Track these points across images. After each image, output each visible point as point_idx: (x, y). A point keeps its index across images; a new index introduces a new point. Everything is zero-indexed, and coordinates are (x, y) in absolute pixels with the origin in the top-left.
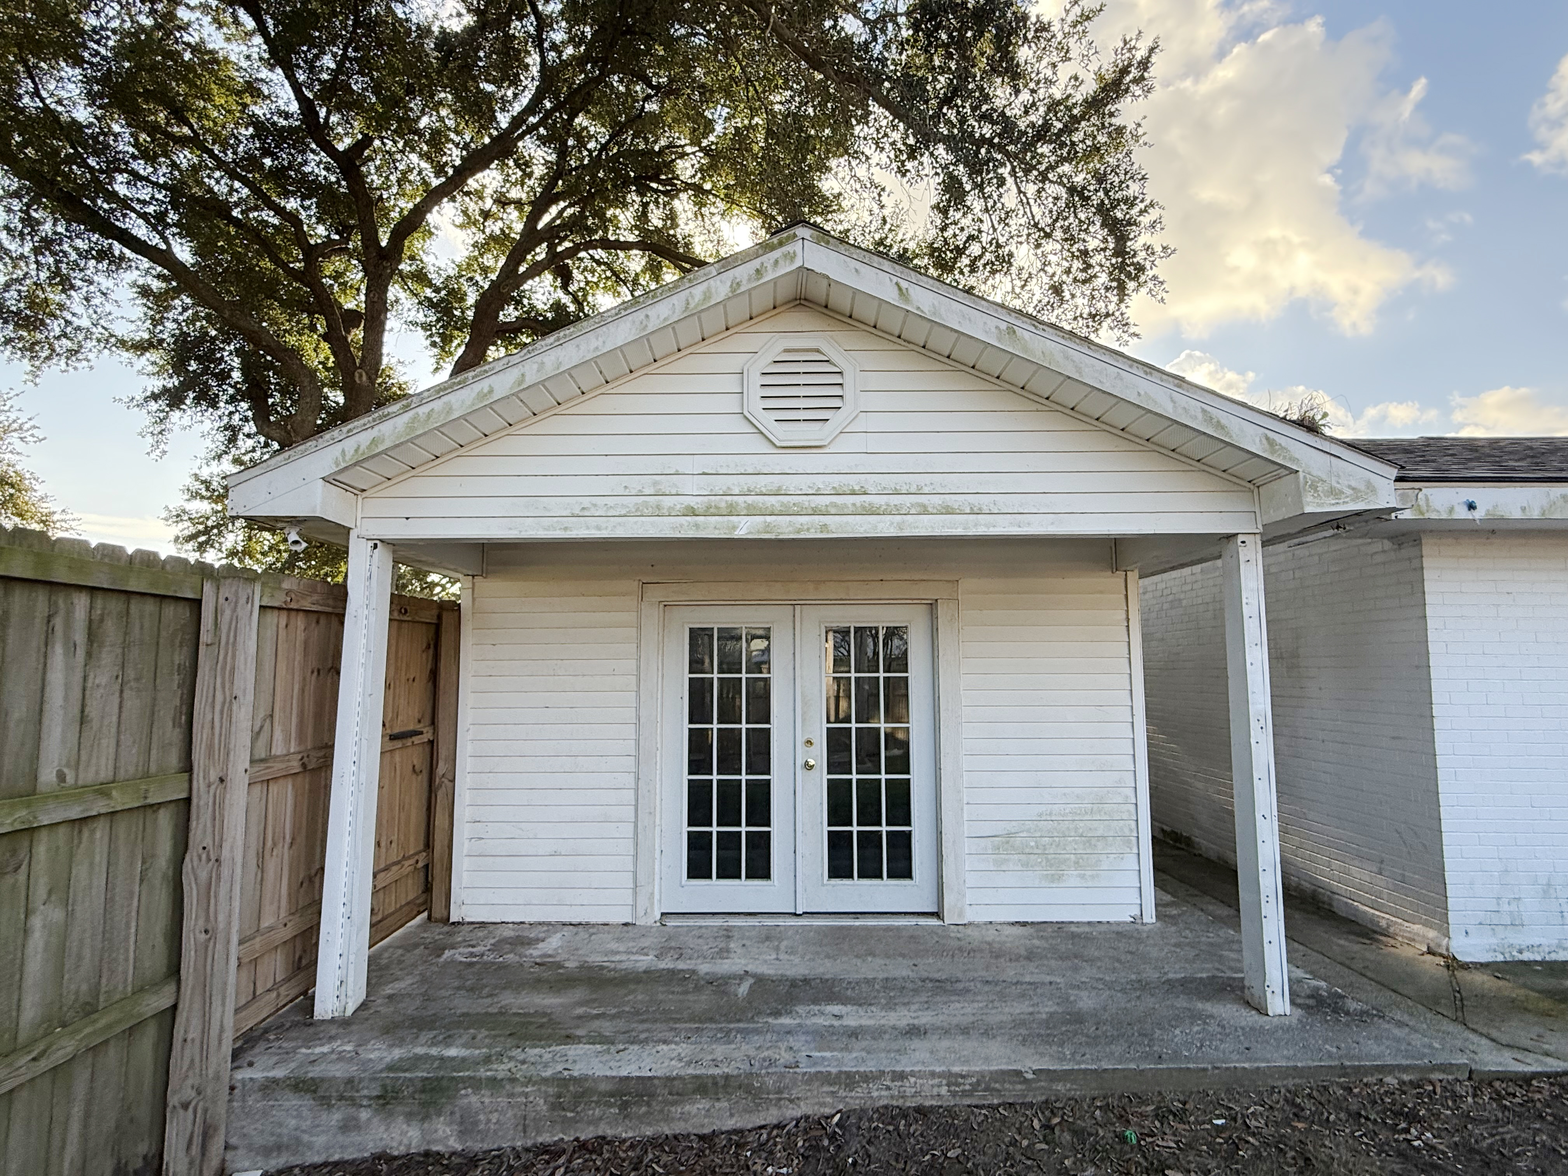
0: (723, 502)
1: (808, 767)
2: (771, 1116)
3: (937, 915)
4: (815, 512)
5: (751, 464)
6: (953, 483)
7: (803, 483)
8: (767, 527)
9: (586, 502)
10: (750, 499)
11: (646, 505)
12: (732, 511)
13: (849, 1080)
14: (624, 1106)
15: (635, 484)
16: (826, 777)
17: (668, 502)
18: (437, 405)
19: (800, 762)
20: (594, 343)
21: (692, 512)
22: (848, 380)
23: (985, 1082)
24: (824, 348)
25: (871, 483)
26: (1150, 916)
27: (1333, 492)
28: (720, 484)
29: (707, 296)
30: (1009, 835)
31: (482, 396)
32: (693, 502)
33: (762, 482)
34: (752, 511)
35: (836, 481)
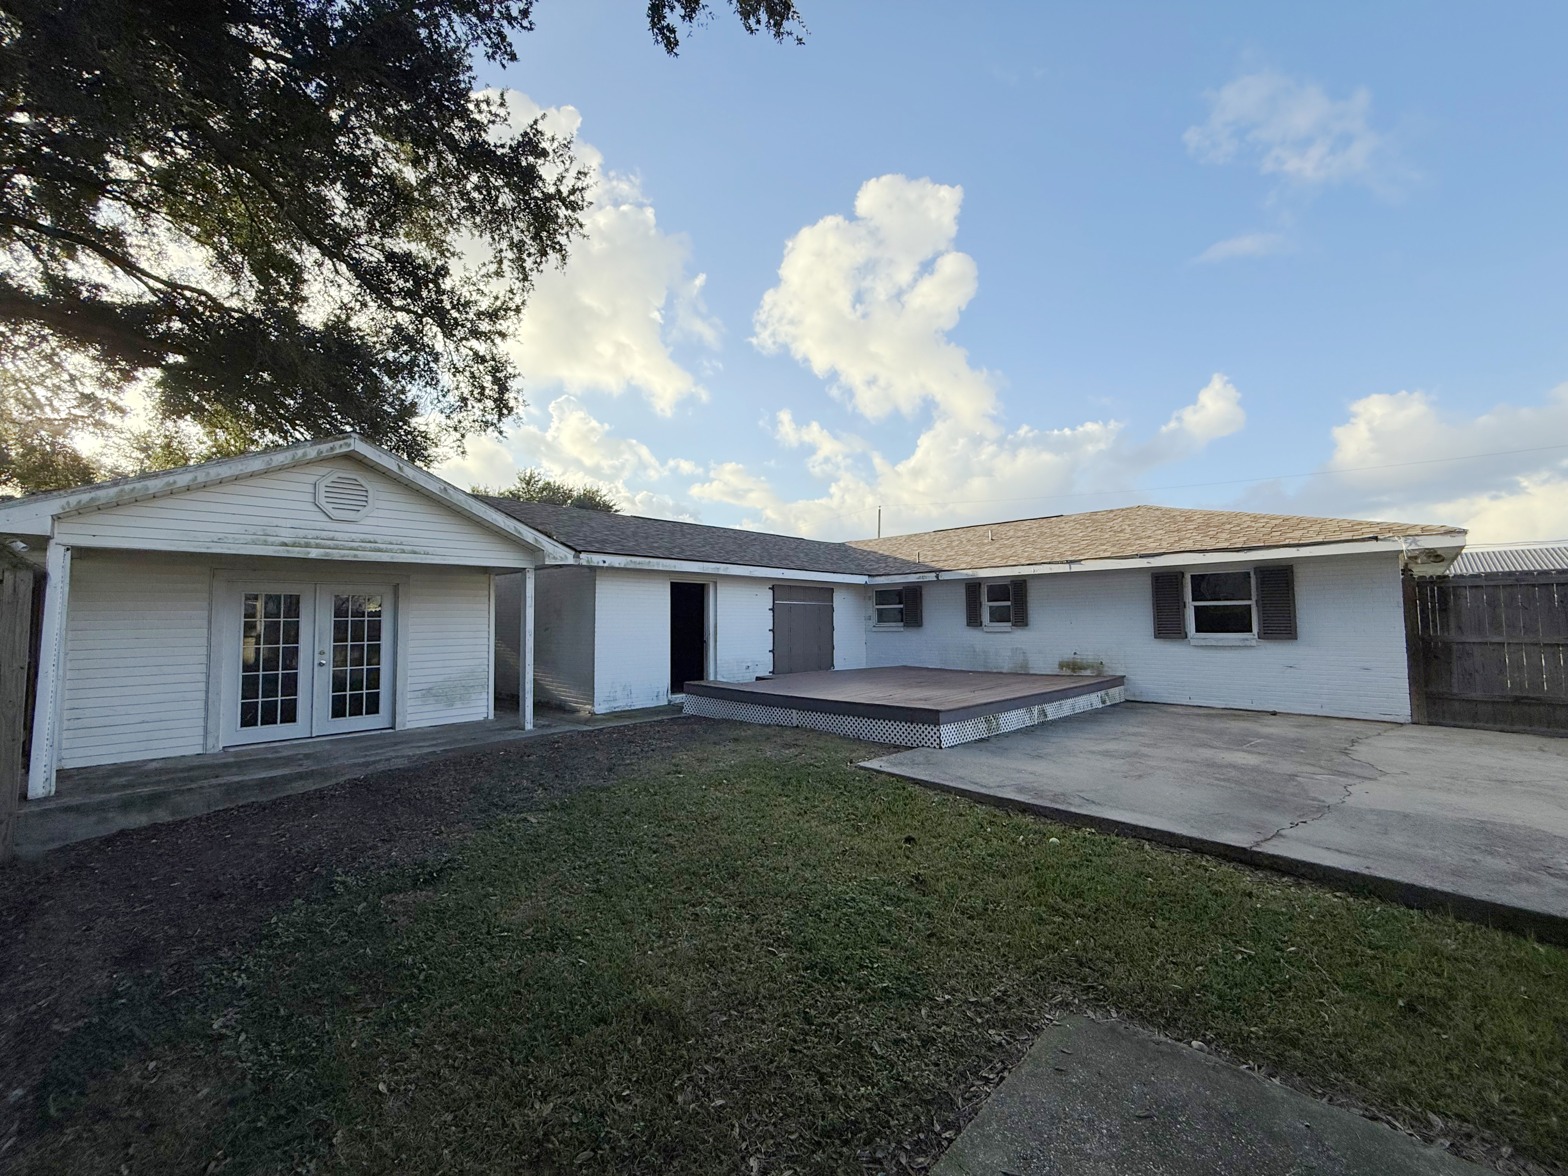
0: (303, 541)
1: (321, 665)
2: (333, 781)
3: (393, 728)
4: (351, 549)
5: (318, 525)
6: (416, 541)
7: (346, 536)
8: (327, 554)
9: (221, 536)
10: (318, 541)
11: (258, 540)
12: (307, 545)
13: (367, 764)
14: (262, 789)
15: (252, 529)
16: (332, 669)
17: (270, 539)
18: (138, 485)
19: (316, 662)
20: (240, 467)
21: (285, 544)
22: (370, 494)
23: (422, 757)
24: (359, 478)
25: (379, 538)
26: (491, 717)
27: (555, 558)
28: (301, 533)
29: (305, 455)
30: (430, 689)
31: (168, 484)
32: (286, 540)
33: (324, 534)
34: (318, 546)
35: (362, 536)
